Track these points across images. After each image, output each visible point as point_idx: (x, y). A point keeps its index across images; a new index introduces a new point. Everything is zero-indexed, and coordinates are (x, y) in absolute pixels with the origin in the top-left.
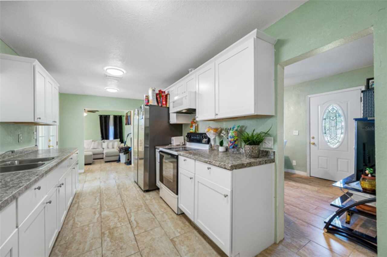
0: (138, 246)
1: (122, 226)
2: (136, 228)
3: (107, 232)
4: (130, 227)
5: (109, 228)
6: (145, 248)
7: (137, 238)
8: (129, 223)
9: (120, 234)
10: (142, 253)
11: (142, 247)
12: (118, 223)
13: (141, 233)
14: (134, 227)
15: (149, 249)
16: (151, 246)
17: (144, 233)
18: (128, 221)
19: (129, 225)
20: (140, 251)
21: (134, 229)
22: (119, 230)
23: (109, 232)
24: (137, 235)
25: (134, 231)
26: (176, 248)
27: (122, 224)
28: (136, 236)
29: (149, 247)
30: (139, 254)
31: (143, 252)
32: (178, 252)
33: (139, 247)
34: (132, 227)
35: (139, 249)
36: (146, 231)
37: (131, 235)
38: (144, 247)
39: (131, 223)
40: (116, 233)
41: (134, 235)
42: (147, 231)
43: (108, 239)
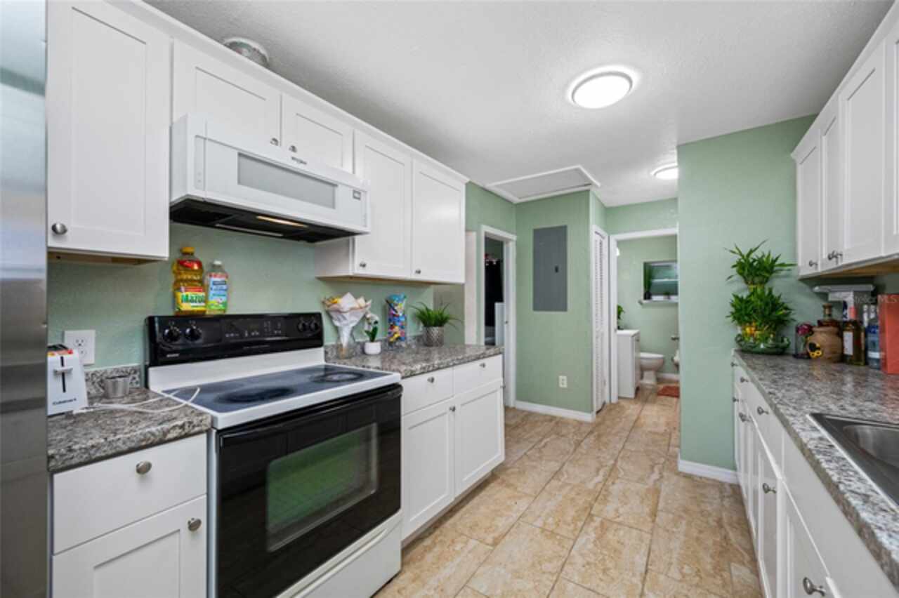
0: (553, 588)
6: (544, 573)
10: (559, 570)
11: (548, 579)
15: (541, 565)
16: (533, 565)
20: (558, 577)
26: (509, 531)
29: (539, 568)
30: (564, 572)
31: (556, 570)
32: (513, 525)
33: (552, 585)
35: (556, 581)
38: (546, 576)
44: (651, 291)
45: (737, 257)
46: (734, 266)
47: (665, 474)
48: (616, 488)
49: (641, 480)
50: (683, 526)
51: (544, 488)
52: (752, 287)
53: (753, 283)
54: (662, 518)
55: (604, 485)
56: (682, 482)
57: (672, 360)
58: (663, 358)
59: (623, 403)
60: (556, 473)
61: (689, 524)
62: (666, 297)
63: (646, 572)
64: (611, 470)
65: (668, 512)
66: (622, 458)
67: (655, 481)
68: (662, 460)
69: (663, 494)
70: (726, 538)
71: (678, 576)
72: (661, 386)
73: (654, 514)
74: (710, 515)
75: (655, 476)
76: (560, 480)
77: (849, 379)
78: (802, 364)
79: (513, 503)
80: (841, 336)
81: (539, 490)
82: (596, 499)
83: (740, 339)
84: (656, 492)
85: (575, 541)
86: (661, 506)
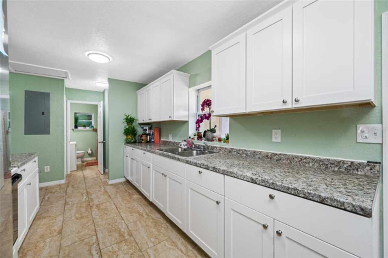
0: (95, 227)
1: (110, 246)
2: (93, 244)
3: (127, 237)
4: (101, 244)
5: (126, 242)
6: (88, 226)
7: (94, 233)
8: (102, 251)
9: (112, 235)
12: (116, 249)
13: (89, 237)
14: (95, 245)
15: (85, 225)
16: (82, 227)
17: (86, 237)
18: (102, 253)
19: (101, 247)
20: (94, 224)
21: (96, 242)
22: (113, 240)
23: (124, 237)
24: (93, 236)
25: (97, 240)
26: (62, 227)
27: (110, 248)
28: (95, 234)
30: (95, 222)
31: (92, 223)
33: (93, 226)
34: (98, 245)
36: (83, 240)
37: (100, 235)
38: (90, 226)
39: (99, 249)
40: (117, 237)
41: (96, 235)
42: (81, 241)
43: (122, 230)
44: (77, 125)
45: (126, 117)
46: (124, 119)
47: (105, 187)
48: (93, 196)
49: (99, 191)
50: (118, 195)
51: (64, 210)
52: (129, 125)
53: (130, 124)
54: (112, 196)
55: (88, 198)
56: (111, 187)
57: (87, 152)
58: (85, 152)
59: (73, 173)
60: (65, 203)
61: (120, 194)
62: (84, 127)
63: (117, 208)
64: (87, 193)
65: (113, 194)
66: (88, 189)
67: (104, 190)
68: (102, 184)
69: (108, 191)
70: (129, 192)
71: (124, 204)
72: (85, 164)
73: (109, 196)
74: (123, 190)
75: (103, 189)
76: (69, 205)
77: (148, 146)
78: (140, 144)
79: (55, 220)
80: (147, 137)
81: (63, 211)
82: (89, 202)
83: (126, 140)
84: (106, 192)
85: (91, 214)
86: (110, 194)
